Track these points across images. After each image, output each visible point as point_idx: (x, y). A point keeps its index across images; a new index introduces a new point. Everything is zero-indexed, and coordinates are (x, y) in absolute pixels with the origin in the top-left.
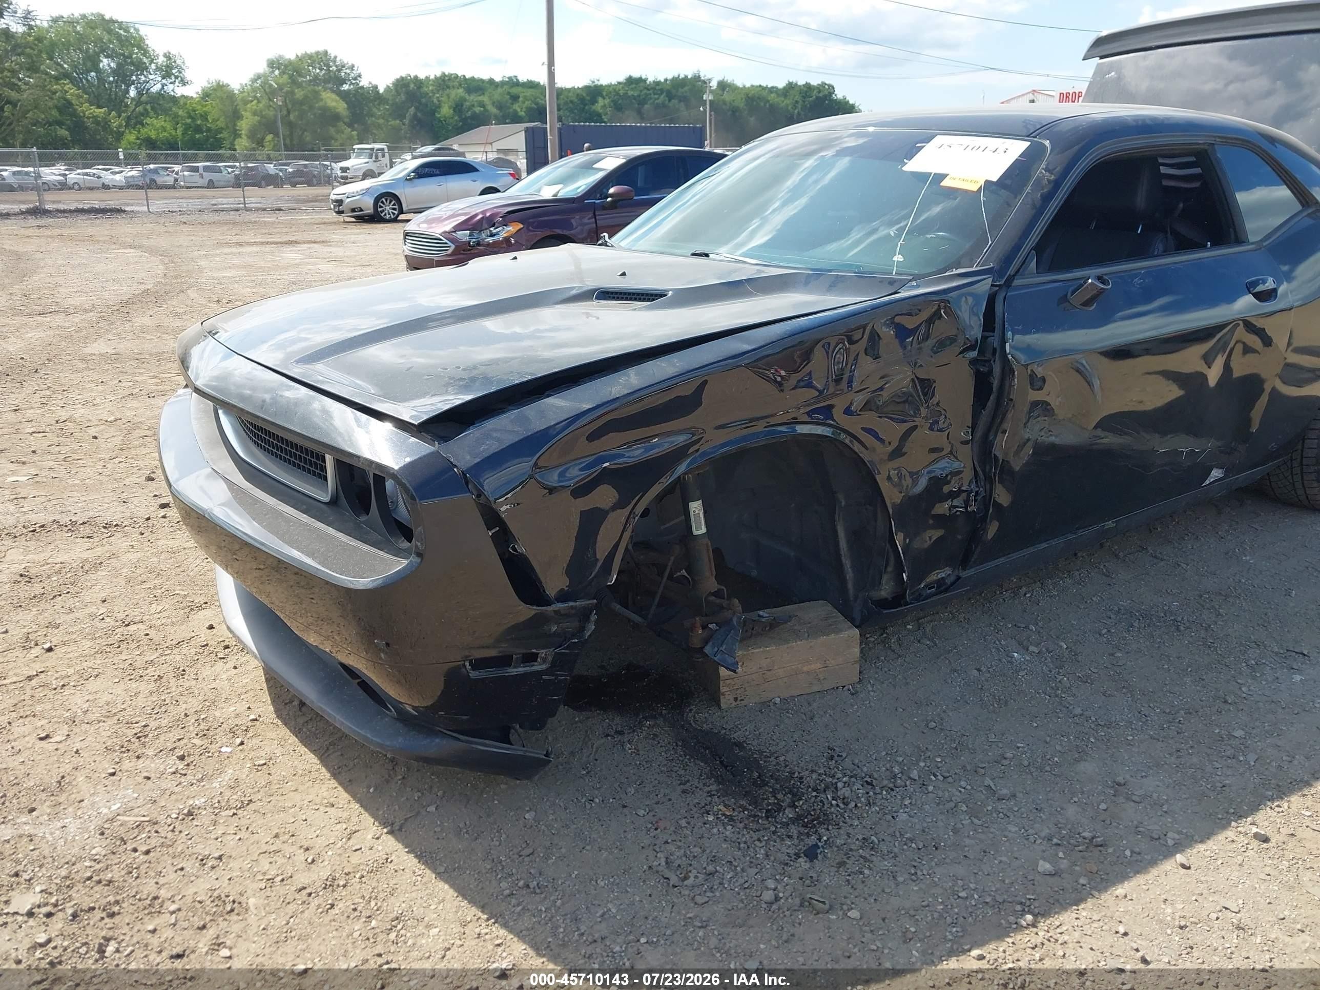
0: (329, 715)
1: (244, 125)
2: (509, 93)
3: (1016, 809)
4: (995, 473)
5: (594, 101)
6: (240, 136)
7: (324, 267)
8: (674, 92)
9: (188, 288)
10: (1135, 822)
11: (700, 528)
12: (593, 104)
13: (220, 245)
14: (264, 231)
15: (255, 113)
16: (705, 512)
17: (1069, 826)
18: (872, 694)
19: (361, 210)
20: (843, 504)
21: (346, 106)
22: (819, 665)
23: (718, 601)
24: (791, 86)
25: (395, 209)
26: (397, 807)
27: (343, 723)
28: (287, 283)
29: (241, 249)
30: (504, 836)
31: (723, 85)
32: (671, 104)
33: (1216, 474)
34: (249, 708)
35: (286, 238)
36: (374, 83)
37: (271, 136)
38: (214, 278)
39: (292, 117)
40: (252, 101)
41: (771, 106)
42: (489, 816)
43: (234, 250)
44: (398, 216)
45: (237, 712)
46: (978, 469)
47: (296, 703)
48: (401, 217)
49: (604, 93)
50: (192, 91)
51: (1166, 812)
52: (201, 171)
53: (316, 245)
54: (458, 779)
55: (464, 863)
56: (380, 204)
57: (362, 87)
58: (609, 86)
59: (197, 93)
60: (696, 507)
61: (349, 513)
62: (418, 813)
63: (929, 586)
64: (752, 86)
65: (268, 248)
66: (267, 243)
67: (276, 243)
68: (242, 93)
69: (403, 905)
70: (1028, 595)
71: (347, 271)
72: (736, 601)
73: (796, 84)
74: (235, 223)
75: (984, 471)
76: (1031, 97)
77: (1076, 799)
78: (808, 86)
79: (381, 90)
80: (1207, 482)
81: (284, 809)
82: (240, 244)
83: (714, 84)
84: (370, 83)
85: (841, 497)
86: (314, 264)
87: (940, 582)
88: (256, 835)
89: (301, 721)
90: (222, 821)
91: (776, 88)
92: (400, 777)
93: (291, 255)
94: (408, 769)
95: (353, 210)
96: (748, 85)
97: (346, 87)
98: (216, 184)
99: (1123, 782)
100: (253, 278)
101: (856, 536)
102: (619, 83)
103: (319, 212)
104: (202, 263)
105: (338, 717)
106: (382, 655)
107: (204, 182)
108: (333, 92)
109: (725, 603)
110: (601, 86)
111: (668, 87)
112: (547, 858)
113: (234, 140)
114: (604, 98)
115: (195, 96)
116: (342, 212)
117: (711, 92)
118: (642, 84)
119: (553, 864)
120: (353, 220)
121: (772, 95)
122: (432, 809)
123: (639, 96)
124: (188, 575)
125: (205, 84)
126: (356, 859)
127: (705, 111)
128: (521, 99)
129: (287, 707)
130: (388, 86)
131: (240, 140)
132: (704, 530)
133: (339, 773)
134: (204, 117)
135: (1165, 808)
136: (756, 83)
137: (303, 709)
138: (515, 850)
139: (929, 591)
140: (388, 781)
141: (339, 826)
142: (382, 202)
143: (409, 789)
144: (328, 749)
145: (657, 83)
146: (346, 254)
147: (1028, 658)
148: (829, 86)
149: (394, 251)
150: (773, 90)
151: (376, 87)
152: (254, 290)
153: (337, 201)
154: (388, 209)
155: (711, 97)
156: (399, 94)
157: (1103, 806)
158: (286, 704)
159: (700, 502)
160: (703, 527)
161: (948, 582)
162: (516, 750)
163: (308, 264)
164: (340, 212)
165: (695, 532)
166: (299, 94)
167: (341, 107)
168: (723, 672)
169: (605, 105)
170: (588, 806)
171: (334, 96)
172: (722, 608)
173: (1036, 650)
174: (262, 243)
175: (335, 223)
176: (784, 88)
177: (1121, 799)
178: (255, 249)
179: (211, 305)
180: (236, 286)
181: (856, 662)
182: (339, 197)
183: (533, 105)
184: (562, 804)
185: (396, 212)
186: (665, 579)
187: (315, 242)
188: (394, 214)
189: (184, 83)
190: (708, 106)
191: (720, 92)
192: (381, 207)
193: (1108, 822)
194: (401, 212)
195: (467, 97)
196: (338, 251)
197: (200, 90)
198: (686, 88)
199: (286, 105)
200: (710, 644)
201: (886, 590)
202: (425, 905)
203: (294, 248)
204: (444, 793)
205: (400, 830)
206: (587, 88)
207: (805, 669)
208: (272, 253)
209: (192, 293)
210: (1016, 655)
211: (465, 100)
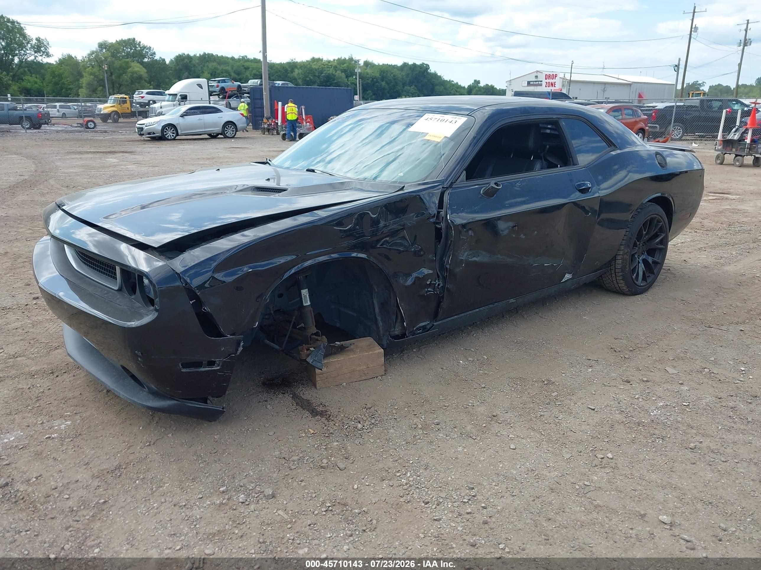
0: (117, 392)
1: (85, 80)
2: (243, 66)
3: (444, 427)
4: (446, 276)
5: (292, 71)
6: (82, 87)
7: (131, 167)
8: (338, 66)
9: (50, 178)
10: (497, 431)
11: (307, 302)
12: (292, 73)
13: (69, 153)
14: (96, 145)
15: (91, 74)
16: (309, 295)
17: (467, 434)
18: (390, 380)
19: (154, 134)
20: (376, 290)
21: (146, 71)
22: (365, 367)
23: (316, 337)
24: (405, 65)
25: (174, 133)
26: (153, 435)
27: (123, 395)
28: (108, 176)
29: (81, 156)
30: (204, 445)
31: (367, 64)
32: (336, 74)
33: (568, 276)
34: (81, 394)
35: (109, 150)
36: (163, 57)
37: (101, 87)
38: (65, 173)
39: (113, 77)
40: (89, 67)
41: (394, 76)
42: (197, 438)
43: (77, 156)
44: (175, 137)
45: (74, 396)
46: (439, 273)
47: (105, 391)
48: (178, 138)
49: (298, 67)
50: (52, 60)
51: (511, 427)
52: (58, 107)
53: (126, 154)
54: (184, 422)
55: (184, 457)
56: (165, 130)
57: (156, 60)
58: (302, 62)
59: (56, 62)
60: (305, 292)
61: (126, 295)
62: (163, 437)
63: (418, 329)
64: (383, 64)
65: (98, 155)
66: (98, 152)
67: (103, 152)
68: (83, 62)
69: (153, 475)
70: (474, 335)
71: (144, 169)
72: (324, 337)
73: (408, 64)
74: (78, 140)
75: (442, 274)
76: (536, 74)
77: (473, 423)
78: (414, 65)
79: (167, 62)
80: (564, 280)
81: (97, 438)
82: (81, 153)
83: (361, 63)
84: (160, 58)
85: (375, 287)
86: (125, 165)
87: (424, 327)
88: (82, 449)
89: (107, 399)
90: (65, 444)
91: (397, 65)
92: (155, 422)
93: (111, 160)
94: (160, 419)
95: (149, 134)
96: (381, 64)
97: (146, 60)
98: (67, 116)
99: (495, 415)
100: (89, 173)
101: (383, 305)
102: (307, 61)
103: (130, 134)
104: (58, 164)
105: (121, 393)
106: (139, 359)
107: (60, 114)
108: (138, 62)
109: (319, 338)
110: (297, 62)
111: (335, 64)
112: (224, 453)
113: (78, 90)
114: (298, 69)
115: (55, 63)
116: (143, 135)
117: (360, 67)
118: (321, 62)
119: (226, 456)
120: (149, 139)
121: (395, 70)
122: (170, 435)
123: (318, 69)
124: (49, 333)
125: (61, 57)
126: (131, 457)
127: (356, 78)
128: (250, 69)
129: (100, 393)
130: (171, 60)
131: (82, 89)
132: (309, 303)
133: (125, 421)
134: (60, 75)
135: (512, 425)
136: (386, 63)
137: (109, 394)
138: (209, 451)
139: (419, 332)
140: (149, 424)
141: (124, 444)
142: (166, 129)
143: (159, 427)
144: (120, 411)
145: (329, 62)
146: (144, 159)
147: (467, 363)
148: (426, 65)
149: (172, 158)
150: (395, 67)
151: (164, 60)
152: (89, 180)
153: (139, 128)
154: (170, 134)
155: (359, 71)
156: (178, 65)
157: (484, 425)
158: (100, 392)
159: (307, 290)
160: (309, 302)
161: (428, 327)
162: (209, 406)
163: (121, 165)
164: (141, 135)
165: (305, 305)
166: (117, 64)
167: (143, 71)
168: (318, 371)
169: (299, 74)
170: (246, 432)
171: (138, 65)
172: (317, 340)
173: (471, 359)
174: (94, 152)
175: (138, 141)
176: (401, 66)
177: (493, 422)
178: (90, 156)
179: (63, 188)
180: (78, 177)
181: (382, 365)
182: (141, 126)
183: (257, 73)
184: (233, 432)
185: (174, 135)
186: (291, 327)
187: (126, 152)
188: (173, 136)
189: (48, 55)
190: (358, 76)
191: (365, 67)
192: (165, 132)
193: (485, 432)
194: (177, 135)
195: (219, 67)
196: (139, 158)
197: (57, 60)
198: (345, 65)
199: (110, 70)
200: (310, 357)
201: (397, 331)
202: (163, 474)
203: (114, 156)
204: (176, 428)
205: (154, 444)
206: (289, 63)
207: (358, 369)
208: (100, 158)
209: (52, 182)
210: (461, 362)
211: (218, 69)
